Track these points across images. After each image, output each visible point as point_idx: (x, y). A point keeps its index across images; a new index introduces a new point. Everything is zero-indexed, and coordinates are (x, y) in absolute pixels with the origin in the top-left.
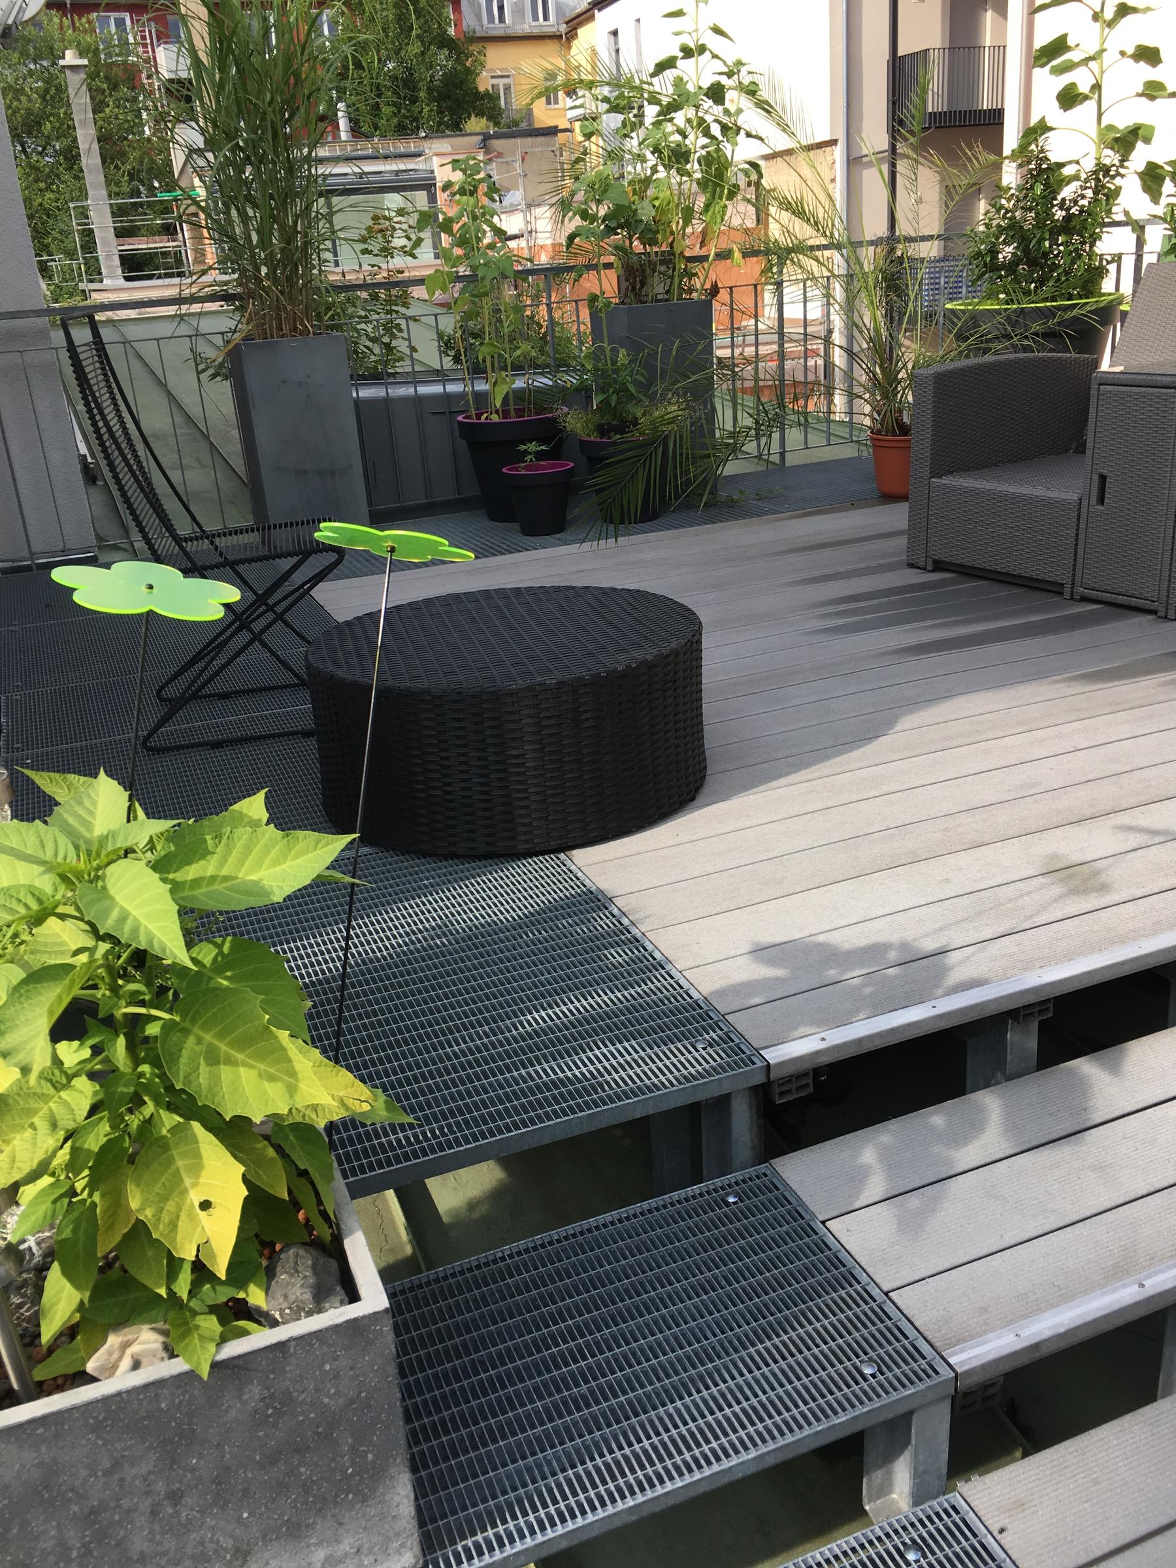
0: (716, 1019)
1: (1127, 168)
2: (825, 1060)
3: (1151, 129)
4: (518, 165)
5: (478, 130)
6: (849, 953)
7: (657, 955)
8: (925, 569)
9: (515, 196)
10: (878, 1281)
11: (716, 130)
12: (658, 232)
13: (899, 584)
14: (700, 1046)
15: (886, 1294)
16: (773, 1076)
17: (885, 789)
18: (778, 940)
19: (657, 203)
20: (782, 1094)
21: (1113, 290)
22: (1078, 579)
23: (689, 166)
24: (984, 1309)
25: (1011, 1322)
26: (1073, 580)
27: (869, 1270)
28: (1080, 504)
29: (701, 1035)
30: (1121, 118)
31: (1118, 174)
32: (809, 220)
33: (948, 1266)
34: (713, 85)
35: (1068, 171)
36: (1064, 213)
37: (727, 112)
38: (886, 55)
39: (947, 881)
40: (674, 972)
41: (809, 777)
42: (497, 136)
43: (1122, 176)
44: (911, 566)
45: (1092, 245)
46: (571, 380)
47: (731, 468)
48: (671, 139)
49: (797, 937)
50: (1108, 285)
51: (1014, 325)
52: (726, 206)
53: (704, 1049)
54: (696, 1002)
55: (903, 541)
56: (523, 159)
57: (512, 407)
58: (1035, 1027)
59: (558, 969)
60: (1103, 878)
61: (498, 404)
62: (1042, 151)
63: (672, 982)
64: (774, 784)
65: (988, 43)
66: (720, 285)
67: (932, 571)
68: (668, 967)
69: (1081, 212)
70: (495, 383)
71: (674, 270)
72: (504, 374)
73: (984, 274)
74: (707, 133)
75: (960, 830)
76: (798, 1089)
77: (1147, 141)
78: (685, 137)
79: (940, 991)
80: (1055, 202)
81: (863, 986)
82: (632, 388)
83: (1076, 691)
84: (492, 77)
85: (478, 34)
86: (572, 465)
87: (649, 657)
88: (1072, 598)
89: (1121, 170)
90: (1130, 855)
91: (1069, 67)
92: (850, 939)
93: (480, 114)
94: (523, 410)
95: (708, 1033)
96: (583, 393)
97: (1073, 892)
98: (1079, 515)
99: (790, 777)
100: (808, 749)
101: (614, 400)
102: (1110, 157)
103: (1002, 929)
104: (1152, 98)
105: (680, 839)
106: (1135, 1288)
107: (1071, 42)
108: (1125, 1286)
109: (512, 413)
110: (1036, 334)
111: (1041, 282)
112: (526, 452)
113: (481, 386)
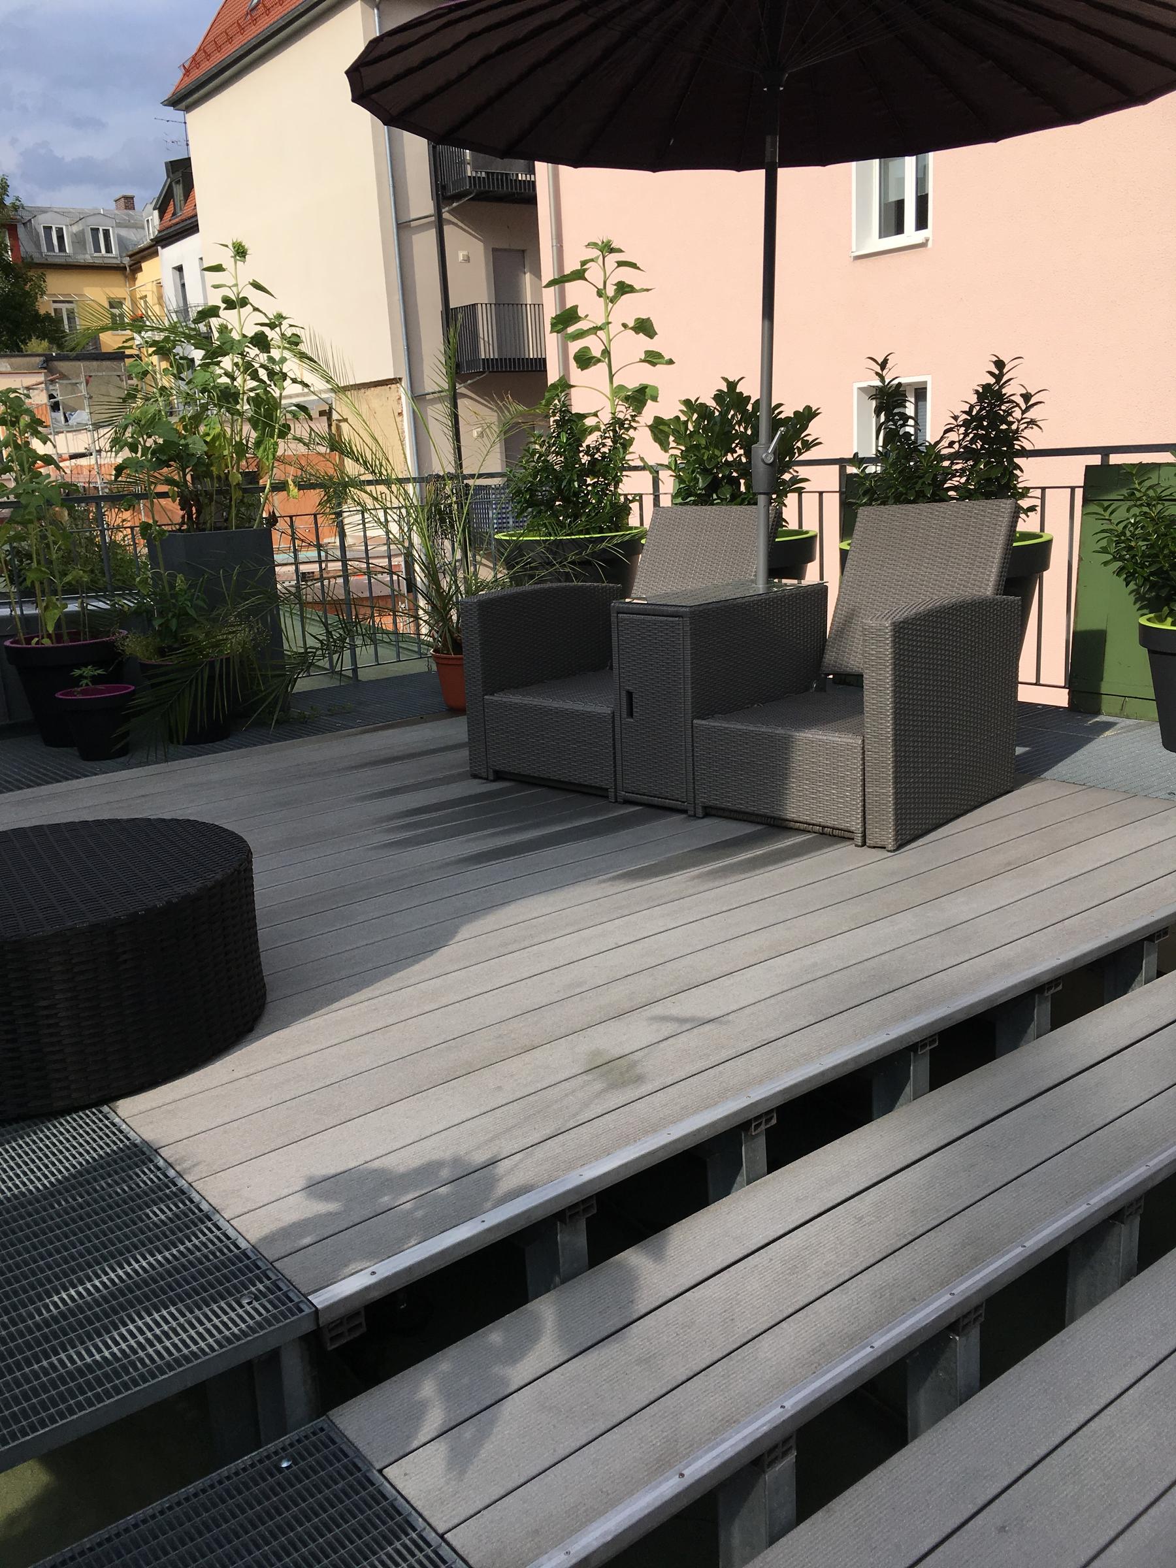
0: (264, 1268)
1: (638, 422)
2: (376, 1295)
3: (656, 389)
4: (83, 387)
5: (40, 351)
6: (403, 1176)
7: (204, 1206)
8: (487, 779)
9: (82, 416)
10: (434, 1524)
11: (263, 374)
12: (212, 465)
13: (466, 794)
14: (245, 1302)
15: (442, 1536)
16: (322, 1322)
17: (444, 1001)
18: (332, 1171)
19: (208, 439)
20: (333, 1339)
21: (639, 525)
22: (619, 782)
23: (238, 407)
24: (537, 1532)
25: (562, 1540)
26: (615, 784)
27: (426, 1514)
28: (613, 717)
29: (247, 1289)
30: (631, 379)
31: (631, 427)
32: (358, 460)
33: (502, 1492)
34: (256, 334)
35: (590, 422)
36: (589, 458)
37: (271, 359)
38: (439, 307)
39: (499, 1088)
40: (222, 1223)
41: (370, 996)
42: (60, 358)
43: (635, 429)
44: (475, 776)
45: (616, 487)
46: (129, 603)
47: (303, 684)
48: (219, 381)
49: (351, 1166)
50: (633, 520)
51: (554, 554)
52: (276, 444)
53: (249, 1303)
54: (244, 1253)
55: (465, 753)
56: (87, 383)
57: (65, 631)
58: (583, 1225)
59: (93, 1238)
60: (639, 1070)
61: (51, 630)
62: (564, 405)
63: (218, 1233)
64: (336, 1006)
65: (529, 302)
66: (277, 515)
67: (494, 781)
68: (216, 1217)
69: (604, 457)
70: (46, 608)
71: (231, 500)
72: (54, 598)
73: (527, 508)
74: (255, 376)
75: (513, 1036)
76: (350, 1330)
77: (655, 399)
78: (233, 379)
79: (489, 1204)
80: (581, 449)
81: (416, 1209)
82: (192, 612)
83: (619, 890)
84: (54, 302)
85: (36, 261)
86: (133, 688)
87: (192, 891)
88: (616, 802)
89: (633, 424)
90: (662, 1045)
91: (581, 335)
92: (403, 1161)
93: (42, 336)
94: (78, 633)
95: (254, 1285)
96: (140, 617)
97: (613, 1086)
98: (614, 727)
99: (352, 997)
100: (370, 966)
101: (174, 624)
102: (624, 412)
103: (548, 1132)
104: (654, 364)
105: (237, 1075)
106: (676, 1480)
107: (581, 313)
108: (667, 1479)
109: (66, 637)
110: (573, 563)
111: (576, 517)
112: (81, 677)
113: (30, 610)
